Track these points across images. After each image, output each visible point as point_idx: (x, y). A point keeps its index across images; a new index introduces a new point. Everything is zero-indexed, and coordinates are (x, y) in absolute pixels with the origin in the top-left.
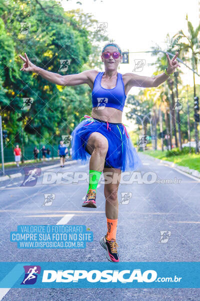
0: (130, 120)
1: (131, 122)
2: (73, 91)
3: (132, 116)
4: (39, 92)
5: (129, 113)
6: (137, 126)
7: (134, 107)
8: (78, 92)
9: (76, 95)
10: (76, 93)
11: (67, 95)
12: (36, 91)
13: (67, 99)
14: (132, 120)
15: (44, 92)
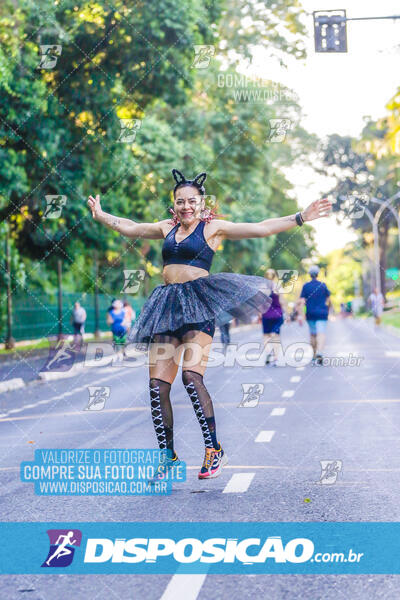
0: (334, 216)
1: (339, 222)
2: (165, 129)
3: (340, 202)
4: (62, 131)
5: (331, 192)
6: (354, 236)
7: (348, 173)
8: (179, 130)
9: (174, 140)
10: (174, 134)
11: (144, 140)
12: (55, 128)
13: (146, 150)
14: (341, 215)
15: (78, 133)
